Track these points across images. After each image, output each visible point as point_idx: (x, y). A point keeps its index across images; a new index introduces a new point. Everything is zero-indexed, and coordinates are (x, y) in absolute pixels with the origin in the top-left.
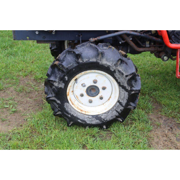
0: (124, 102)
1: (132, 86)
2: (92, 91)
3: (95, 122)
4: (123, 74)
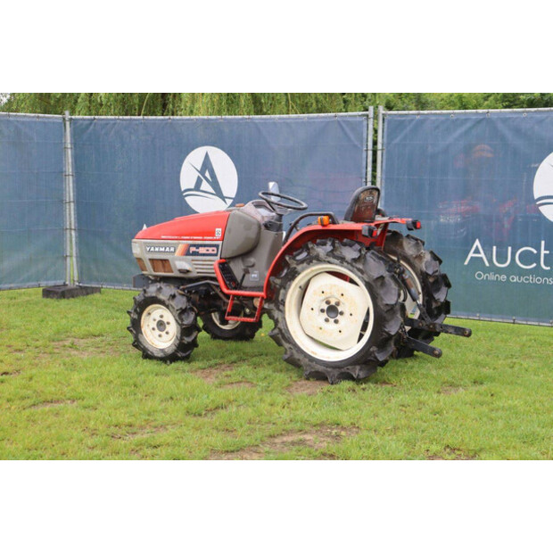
0: (179, 335)
1: (182, 320)
2: (161, 325)
3: (160, 355)
4: (173, 308)
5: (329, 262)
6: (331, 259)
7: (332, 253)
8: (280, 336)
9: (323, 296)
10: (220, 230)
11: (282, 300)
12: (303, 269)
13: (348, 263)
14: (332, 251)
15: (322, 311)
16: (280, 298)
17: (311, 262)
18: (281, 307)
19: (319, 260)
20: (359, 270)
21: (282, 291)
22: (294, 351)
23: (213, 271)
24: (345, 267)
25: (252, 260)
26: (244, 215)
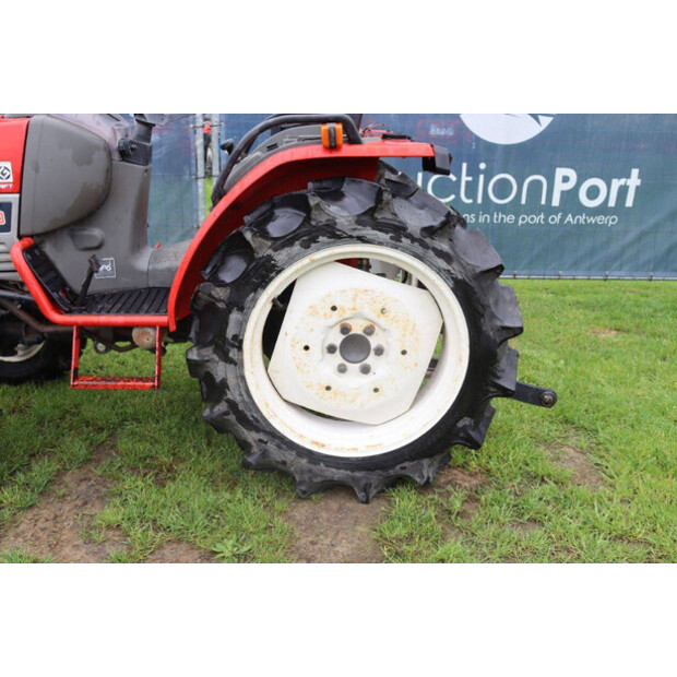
5: (362, 240)
6: (369, 232)
7: (369, 217)
8: (232, 417)
9: (336, 317)
10: (8, 165)
11: (235, 337)
12: (292, 260)
13: (413, 240)
14: (371, 212)
15: (331, 349)
16: (230, 333)
17: (314, 240)
18: (233, 354)
19: (334, 234)
20: (440, 254)
21: (234, 316)
22: (271, 447)
23: (10, 266)
24: (405, 250)
25: (96, 233)
26: (68, 127)
